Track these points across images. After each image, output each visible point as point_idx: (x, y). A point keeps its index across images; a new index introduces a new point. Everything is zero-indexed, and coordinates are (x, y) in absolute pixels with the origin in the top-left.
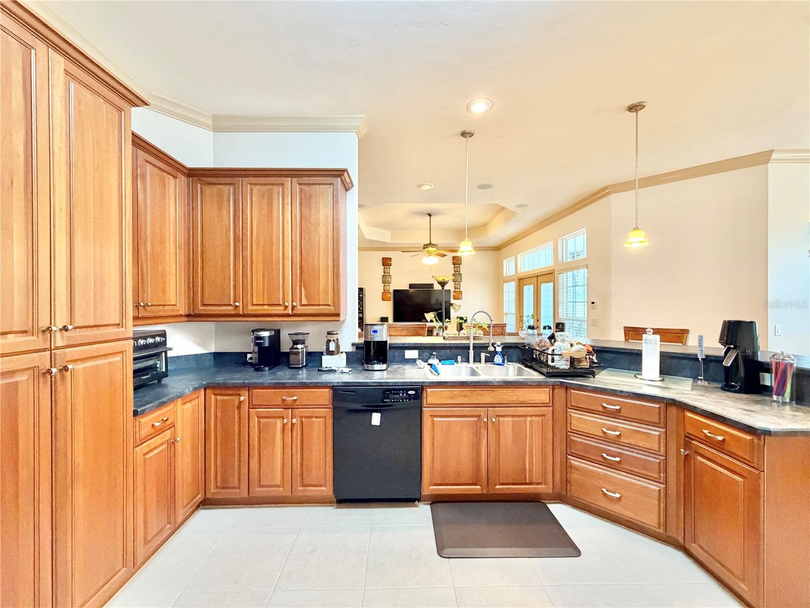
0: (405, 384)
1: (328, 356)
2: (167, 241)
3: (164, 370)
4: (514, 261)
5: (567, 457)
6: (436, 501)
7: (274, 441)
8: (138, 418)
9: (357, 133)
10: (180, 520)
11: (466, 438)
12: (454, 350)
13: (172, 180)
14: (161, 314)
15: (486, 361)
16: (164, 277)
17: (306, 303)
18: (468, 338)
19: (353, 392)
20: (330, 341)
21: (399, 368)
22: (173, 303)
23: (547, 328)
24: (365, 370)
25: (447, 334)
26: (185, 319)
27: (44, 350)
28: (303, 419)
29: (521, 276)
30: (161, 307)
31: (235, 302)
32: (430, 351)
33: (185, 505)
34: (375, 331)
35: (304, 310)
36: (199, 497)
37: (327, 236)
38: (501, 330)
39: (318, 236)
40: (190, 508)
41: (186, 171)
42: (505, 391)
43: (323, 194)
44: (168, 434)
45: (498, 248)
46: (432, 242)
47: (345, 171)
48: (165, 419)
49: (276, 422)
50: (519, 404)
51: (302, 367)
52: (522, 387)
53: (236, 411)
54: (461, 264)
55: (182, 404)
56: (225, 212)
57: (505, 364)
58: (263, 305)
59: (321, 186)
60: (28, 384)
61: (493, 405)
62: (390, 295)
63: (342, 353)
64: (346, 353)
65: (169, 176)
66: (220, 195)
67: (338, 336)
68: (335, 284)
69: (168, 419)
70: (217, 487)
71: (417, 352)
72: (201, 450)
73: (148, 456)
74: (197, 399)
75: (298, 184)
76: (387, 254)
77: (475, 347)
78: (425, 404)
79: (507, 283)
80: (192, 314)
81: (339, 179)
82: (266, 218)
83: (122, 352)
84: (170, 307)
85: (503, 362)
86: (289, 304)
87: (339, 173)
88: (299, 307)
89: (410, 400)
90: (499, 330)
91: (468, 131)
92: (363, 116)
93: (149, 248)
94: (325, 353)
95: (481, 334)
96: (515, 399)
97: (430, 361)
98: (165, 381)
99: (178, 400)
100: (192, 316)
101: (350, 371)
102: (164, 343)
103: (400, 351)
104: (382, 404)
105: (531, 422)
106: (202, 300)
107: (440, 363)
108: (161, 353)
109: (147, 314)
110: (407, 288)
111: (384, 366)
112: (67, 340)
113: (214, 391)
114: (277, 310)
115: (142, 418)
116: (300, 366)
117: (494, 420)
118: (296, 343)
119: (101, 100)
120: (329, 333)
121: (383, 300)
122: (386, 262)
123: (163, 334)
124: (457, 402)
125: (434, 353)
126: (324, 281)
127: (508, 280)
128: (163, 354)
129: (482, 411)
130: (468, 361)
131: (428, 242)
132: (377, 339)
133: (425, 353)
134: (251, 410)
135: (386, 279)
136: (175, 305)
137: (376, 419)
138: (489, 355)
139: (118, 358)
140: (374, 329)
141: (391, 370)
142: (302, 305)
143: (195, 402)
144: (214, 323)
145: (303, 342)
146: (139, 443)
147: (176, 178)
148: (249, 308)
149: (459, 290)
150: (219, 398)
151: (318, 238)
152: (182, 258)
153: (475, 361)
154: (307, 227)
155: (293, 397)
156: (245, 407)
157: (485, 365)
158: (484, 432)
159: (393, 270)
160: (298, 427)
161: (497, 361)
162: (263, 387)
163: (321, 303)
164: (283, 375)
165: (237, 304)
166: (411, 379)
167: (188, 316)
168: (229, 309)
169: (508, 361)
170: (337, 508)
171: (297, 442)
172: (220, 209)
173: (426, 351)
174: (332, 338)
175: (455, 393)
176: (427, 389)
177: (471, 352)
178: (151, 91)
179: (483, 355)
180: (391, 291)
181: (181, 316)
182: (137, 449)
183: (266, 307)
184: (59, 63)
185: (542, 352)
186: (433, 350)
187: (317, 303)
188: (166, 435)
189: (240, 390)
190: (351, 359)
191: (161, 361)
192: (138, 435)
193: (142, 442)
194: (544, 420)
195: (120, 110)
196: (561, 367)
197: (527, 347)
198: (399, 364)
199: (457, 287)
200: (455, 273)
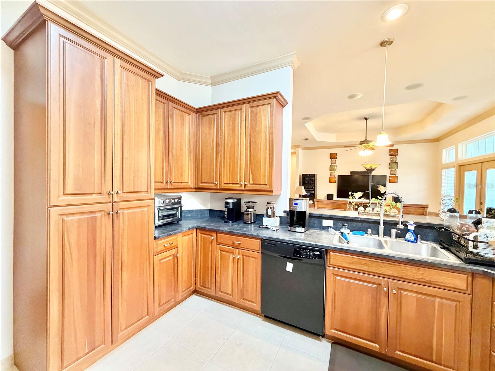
0: (312, 245)
1: (267, 218)
2: (184, 149)
3: (180, 217)
4: (454, 150)
5: (490, 352)
6: (336, 342)
7: (228, 267)
8: (156, 240)
9: (291, 66)
10: (180, 298)
11: (365, 301)
12: (366, 224)
13: (187, 116)
14: (180, 187)
15: (398, 236)
16: (181, 167)
17: (253, 183)
18: (379, 215)
19: (275, 245)
20: (268, 208)
21: (315, 232)
22: (187, 182)
23: (474, 212)
24: (289, 230)
25: (361, 210)
26: (194, 190)
27: (109, 202)
28: (244, 257)
29: (460, 163)
30: (180, 184)
31: (216, 181)
32: (343, 222)
33: (183, 290)
34: (296, 204)
35: (252, 187)
36: (192, 288)
37: (266, 139)
38: (423, 210)
39: (260, 139)
40: (186, 293)
41: (195, 110)
42: (409, 268)
43: (264, 111)
44: (173, 251)
45: (436, 140)
46: (367, 139)
47: (278, 93)
48: (171, 243)
49: (230, 255)
50: (425, 282)
51: (251, 223)
52: (430, 267)
53: (210, 245)
54: (397, 155)
55: (182, 236)
56: (212, 130)
57: (418, 242)
58: (230, 183)
59: (263, 106)
60: (101, 218)
61: (395, 278)
62: (335, 179)
63: (276, 216)
64: (280, 217)
65: (186, 114)
66: (210, 120)
67: (274, 206)
68: (270, 171)
69: (172, 243)
70: (201, 286)
71: (332, 221)
72: (193, 263)
73: (162, 261)
74: (192, 235)
75: (250, 107)
76: (333, 151)
77: (385, 223)
78: (328, 264)
79: (446, 170)
80: (197, 187)
81: (274, 99)
82: (232, 131)
83: (149, 206)
84: (185, 183)
85: (416, 239)
86: (243, 183)
87: (274, 96)
88: (248, 185)
89: (315, 258)
90: (421, 211)
91: (386, 39)
92: (295, 52)
93: (174, 152)
94: (265, 216)
95: (395, 213)
96: (421, 277)
97: (342, 230)
98: (180, 222)
99: (180, 234)
100: (198, 189)
101: (277, 230)
102: (180, 203)
103: (318, 220)
104: (293, 257)
105: (441, 305)
106: (201, 181)
107: (351, 233)
108: (178, 207)
109: (172, 187)
110: (349, 174)
111: (303, 230)
112: (120, 198)
113: (201, 231)
114: (236, 187)
115: (158, 241)
116: (250, 222)
117: (395, 292)
118: (248, 207)
119: (139, 78)
120: (268, 203)
121: (329, 182)
122: (333, 156)
123: (180, 198)
124: (357, 268)
125: (346, 224)
126: (263, 169)
127: (448, 166)
128: (180, 208)
129: (383, 281)
130: (378, 234)
131: (364, 140)
132: (299, 210)
133: (339, 224)
134: (217, 245)
135: (332, 168)
136: (188, 183)
137: (290, 267)
138: (400, 232)
139: (146, 209)
140: (295, 203)
141: (308, 233)
142: (250, 184)
143: (191, 236)
144: (210, 193)
145: (253, 208)
146: (156, 254)
147: (190, 114)
148: (223, 185)
149: (395, 175)
150: (203, 235)
151: (260, 141)
152: (192, 157)
153: (385, 234)
154: (254, 134)
155: (238, 242)
156: (214, 243)
157: (395, 240)
158: (384, 300)
159: (338, 161)
160: (241, 261)
161: (408, 238)
162: (222, 232)
163: (261, 183)
164: (236, 227)
165: (216, 183)
166: (318, 242)
167: (195, 188)
168: (213, 186)
169: (422, 240)
170: (264, 320)
171: (240, 271)
172: (210, 129)
173: (340, 222)
174: (269, 206)
175: (356, 260)
176: (330, 253)
177: (382, 227)
178: (182, 71)
179: (394, 231)
180: (336, 176)
181: (191, 188)
182: (156, 257)
183: (231, 185)
184: (118, 62)
185: (461, 236)
186: (346, 222)
187: (259, 183)
188: (172, 252)
189: (212, 233)
190: (282, 221)
191: (178, 212)
192: (156, 250)
193: (158, 253)
194: (458, 305)
195: (149, 81)
196: (487, 256)
197: (443, 230)
198: (317, 230)
199: (393, 173)
200: (390, 162)
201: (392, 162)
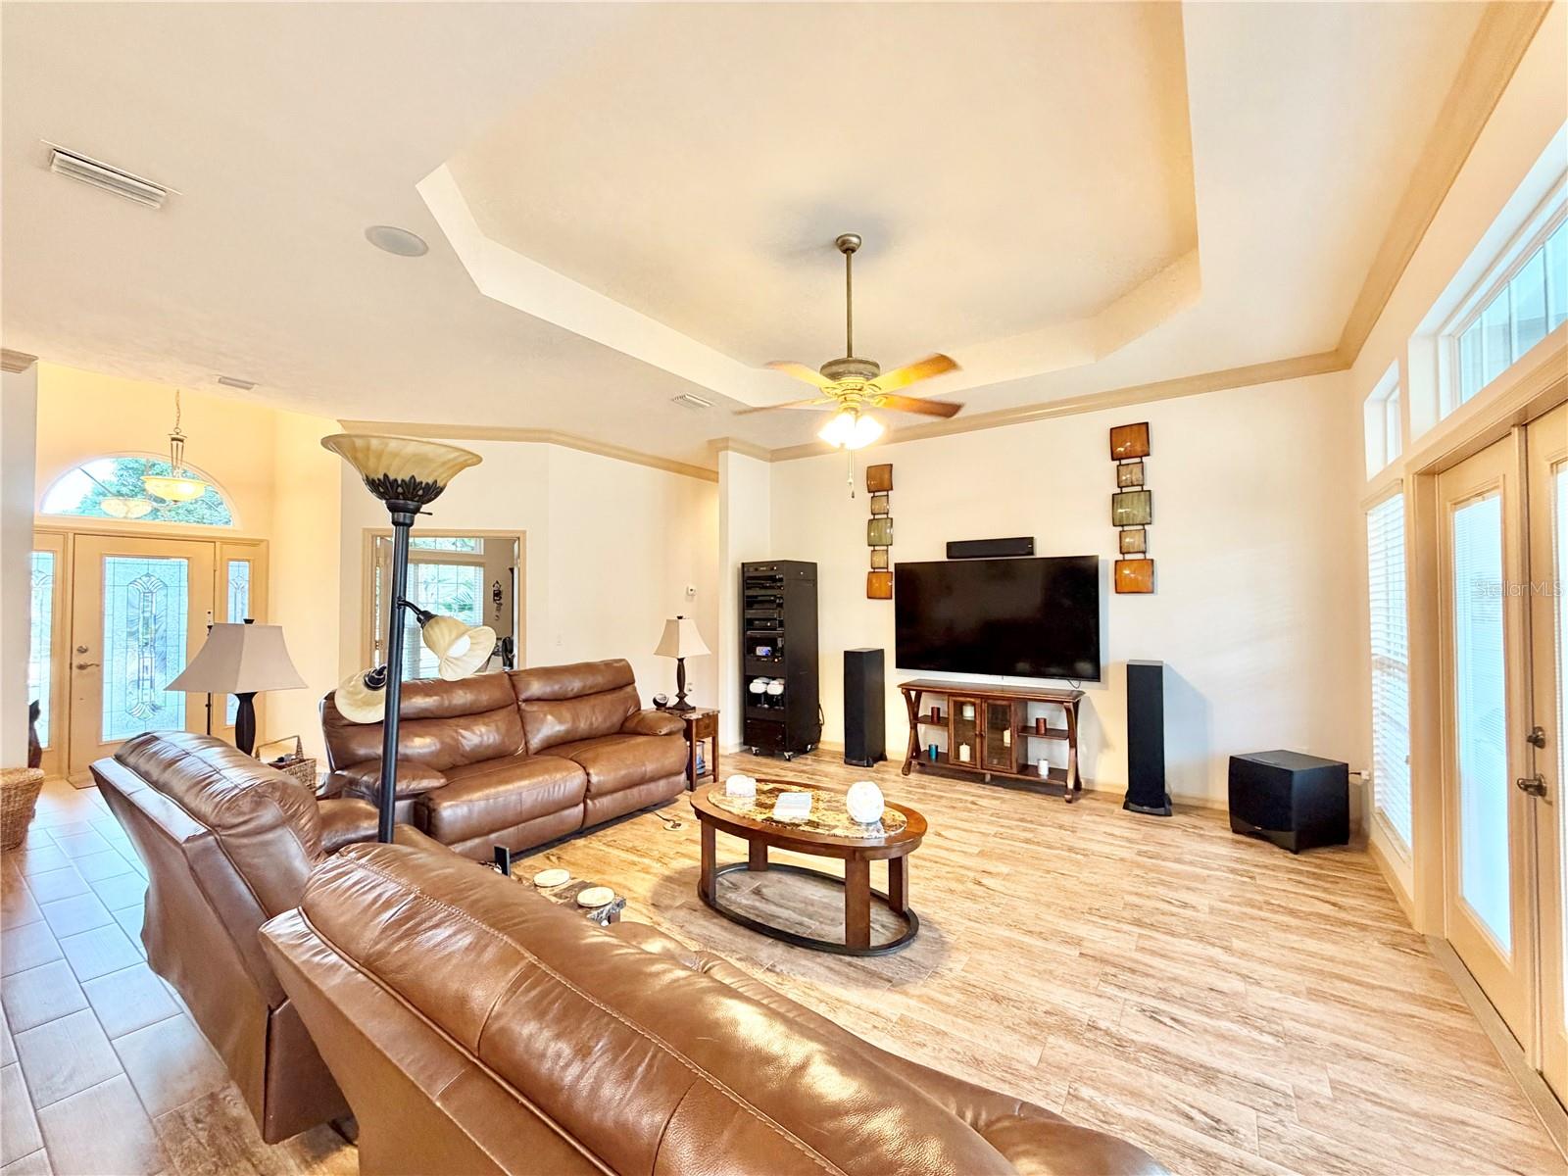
4: (1399, 388)
45: (1338, 358)
54: (1148, 454)
62: (886, 581)
76: (880, 455)
79: (1380, 509)
121: (869, 597)
122: (879, 481)
127: (1381, 490)
135: (879, 530)
149: (1140, 556)
159: (898, 502)
180: (892, 567)
199: (1128, 547)
200: (1118, 491)
201: (1124, 490)
